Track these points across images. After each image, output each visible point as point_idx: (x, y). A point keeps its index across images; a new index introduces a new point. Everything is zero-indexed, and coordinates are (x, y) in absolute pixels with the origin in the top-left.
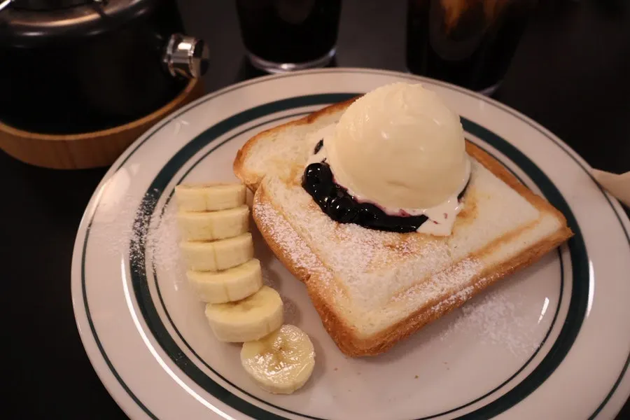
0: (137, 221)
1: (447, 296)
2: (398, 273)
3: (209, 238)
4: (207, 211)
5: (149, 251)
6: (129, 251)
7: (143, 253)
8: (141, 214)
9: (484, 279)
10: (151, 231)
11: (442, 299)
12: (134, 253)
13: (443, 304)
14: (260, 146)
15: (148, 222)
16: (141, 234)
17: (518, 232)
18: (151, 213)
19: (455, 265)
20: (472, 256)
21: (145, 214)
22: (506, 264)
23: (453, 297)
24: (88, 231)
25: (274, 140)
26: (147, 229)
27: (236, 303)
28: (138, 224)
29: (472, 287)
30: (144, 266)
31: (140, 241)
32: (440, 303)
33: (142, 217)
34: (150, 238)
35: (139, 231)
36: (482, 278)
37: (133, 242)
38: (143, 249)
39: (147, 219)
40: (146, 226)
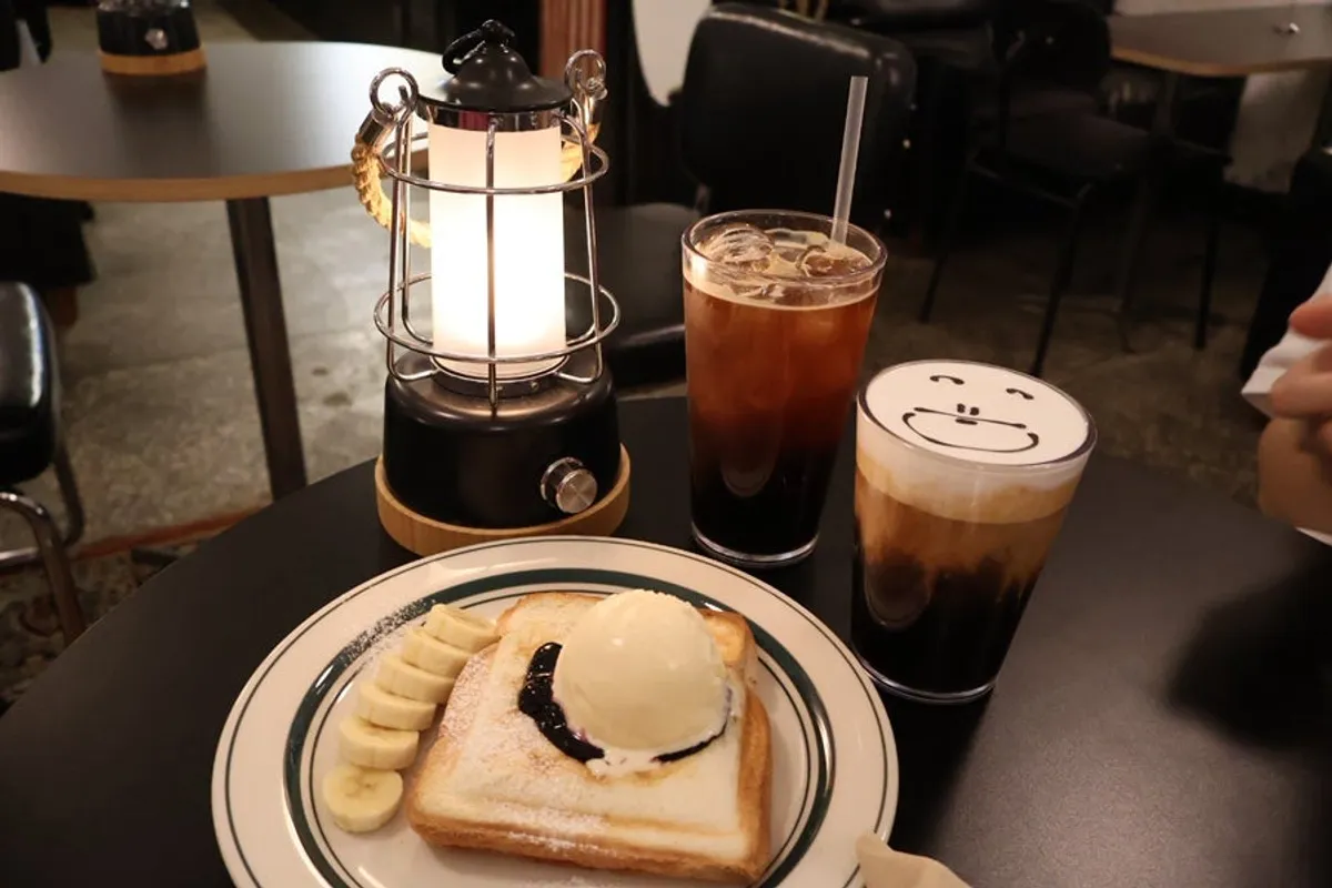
0: (387, 618)
1: (536, 833)
2: (508, 777)
3: (412, 660)
4: (437, 638)
5: (372, 651)
6: (354, 638)
7: (365, 649)
8: (397, 615)
9: (595, 848)
10: (393, 635)
11: (529, 832)
12: (357, 643)
13: (525, 838)
14: (542, 606)
15: (398, 625)
16: (380, 632)
17: (686, 828)
18: (409, 619)
19: (580, 813)
20: (606, 817)
21: (402, 617)
22: (636, 849)
23: (542, 839)
24: (341, 604)
25: (560, 606)
26: (390, 631)
27: (375, 726)
28: (386, 621)
29: (573, 845)
30: (354, 659)
31: (374, 637)
32: (524, 835)
33: (395, 618)
34: (385, 640)
35: (380, 628)
36: (594, 844)
37: (365, 633)
38: (368, 645)
39: (399, 622)
40: (392, 628)
